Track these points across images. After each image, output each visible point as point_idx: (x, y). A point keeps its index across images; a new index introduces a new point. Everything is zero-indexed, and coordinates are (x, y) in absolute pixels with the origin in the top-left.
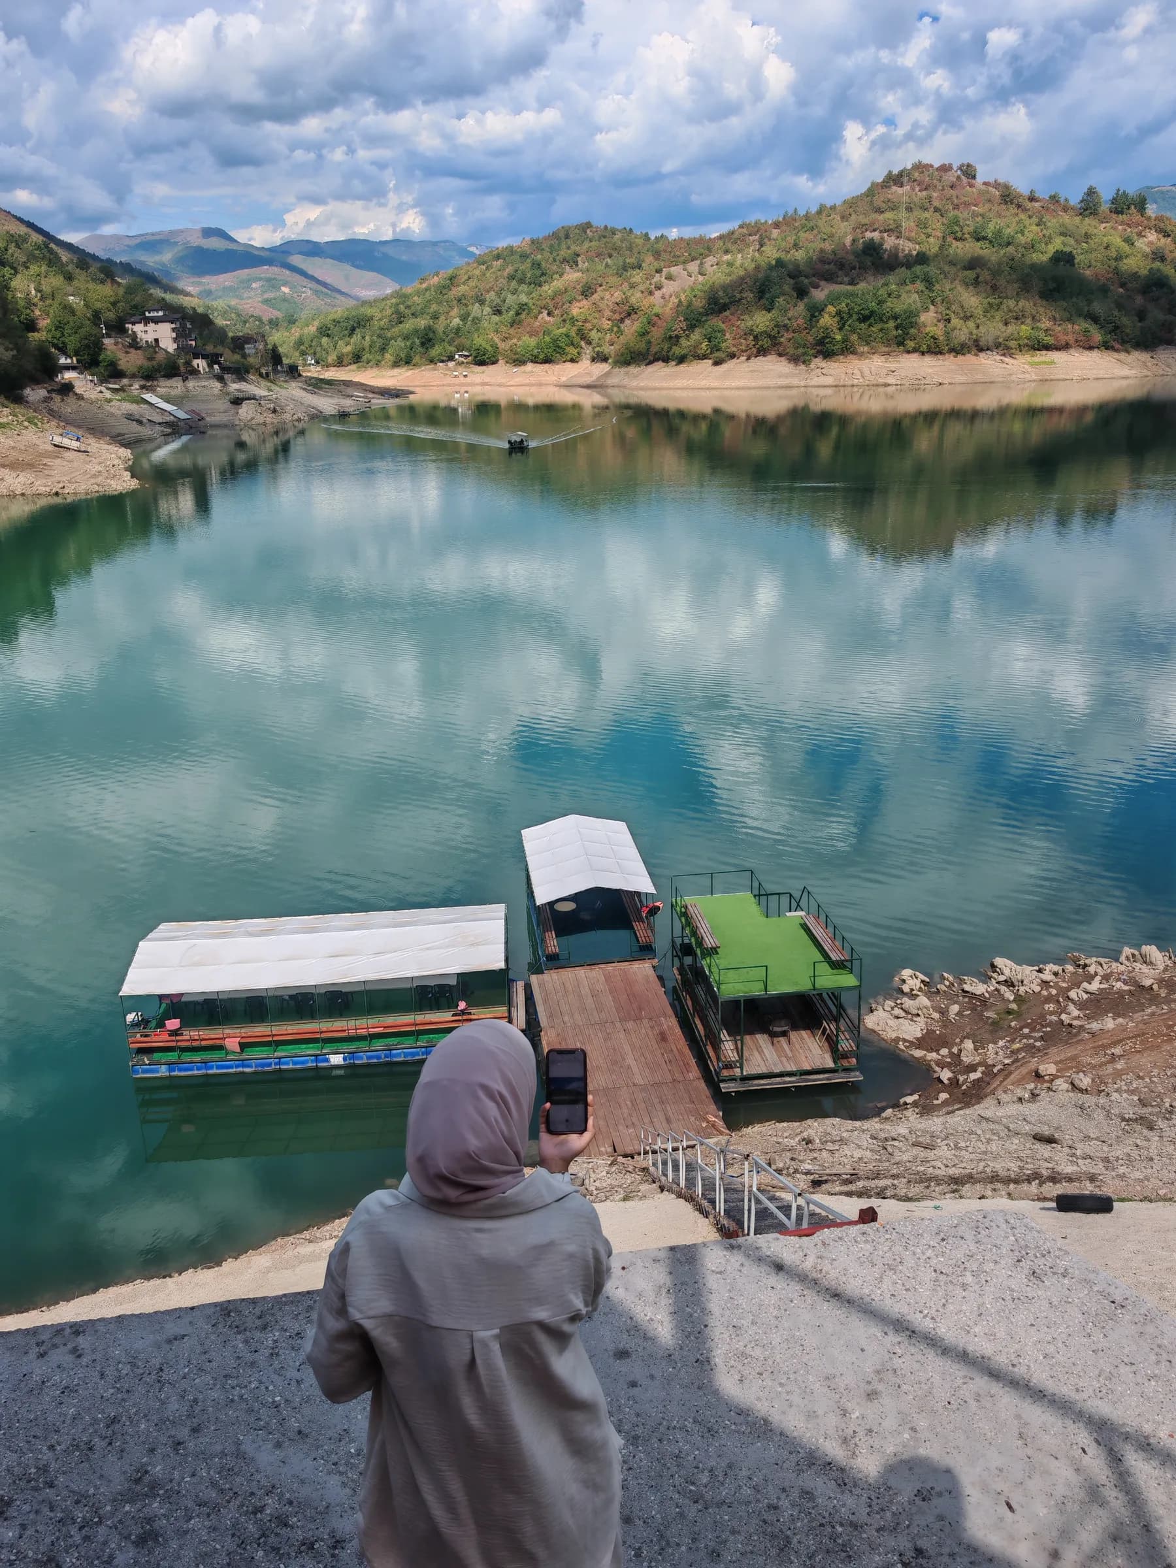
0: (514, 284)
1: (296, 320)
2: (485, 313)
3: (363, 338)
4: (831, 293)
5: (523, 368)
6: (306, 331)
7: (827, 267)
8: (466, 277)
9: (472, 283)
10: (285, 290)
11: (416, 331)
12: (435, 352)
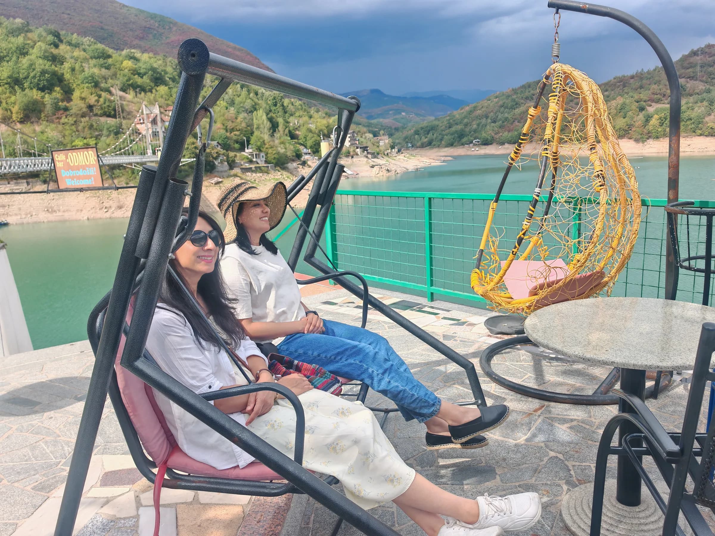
0: (502, 109)
1: (406, 128)
2: (488, 122)
3: (433, 135)
4: (657, 109)
5: (504, 146)
6: (410, 132)
7: (656, 96)
8: (481, 107)
9: (483, 109)
10: (403, 114)
11: (456, 131)
12: (465, 140)
